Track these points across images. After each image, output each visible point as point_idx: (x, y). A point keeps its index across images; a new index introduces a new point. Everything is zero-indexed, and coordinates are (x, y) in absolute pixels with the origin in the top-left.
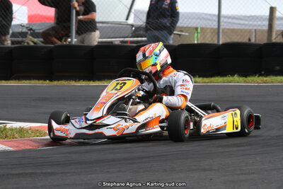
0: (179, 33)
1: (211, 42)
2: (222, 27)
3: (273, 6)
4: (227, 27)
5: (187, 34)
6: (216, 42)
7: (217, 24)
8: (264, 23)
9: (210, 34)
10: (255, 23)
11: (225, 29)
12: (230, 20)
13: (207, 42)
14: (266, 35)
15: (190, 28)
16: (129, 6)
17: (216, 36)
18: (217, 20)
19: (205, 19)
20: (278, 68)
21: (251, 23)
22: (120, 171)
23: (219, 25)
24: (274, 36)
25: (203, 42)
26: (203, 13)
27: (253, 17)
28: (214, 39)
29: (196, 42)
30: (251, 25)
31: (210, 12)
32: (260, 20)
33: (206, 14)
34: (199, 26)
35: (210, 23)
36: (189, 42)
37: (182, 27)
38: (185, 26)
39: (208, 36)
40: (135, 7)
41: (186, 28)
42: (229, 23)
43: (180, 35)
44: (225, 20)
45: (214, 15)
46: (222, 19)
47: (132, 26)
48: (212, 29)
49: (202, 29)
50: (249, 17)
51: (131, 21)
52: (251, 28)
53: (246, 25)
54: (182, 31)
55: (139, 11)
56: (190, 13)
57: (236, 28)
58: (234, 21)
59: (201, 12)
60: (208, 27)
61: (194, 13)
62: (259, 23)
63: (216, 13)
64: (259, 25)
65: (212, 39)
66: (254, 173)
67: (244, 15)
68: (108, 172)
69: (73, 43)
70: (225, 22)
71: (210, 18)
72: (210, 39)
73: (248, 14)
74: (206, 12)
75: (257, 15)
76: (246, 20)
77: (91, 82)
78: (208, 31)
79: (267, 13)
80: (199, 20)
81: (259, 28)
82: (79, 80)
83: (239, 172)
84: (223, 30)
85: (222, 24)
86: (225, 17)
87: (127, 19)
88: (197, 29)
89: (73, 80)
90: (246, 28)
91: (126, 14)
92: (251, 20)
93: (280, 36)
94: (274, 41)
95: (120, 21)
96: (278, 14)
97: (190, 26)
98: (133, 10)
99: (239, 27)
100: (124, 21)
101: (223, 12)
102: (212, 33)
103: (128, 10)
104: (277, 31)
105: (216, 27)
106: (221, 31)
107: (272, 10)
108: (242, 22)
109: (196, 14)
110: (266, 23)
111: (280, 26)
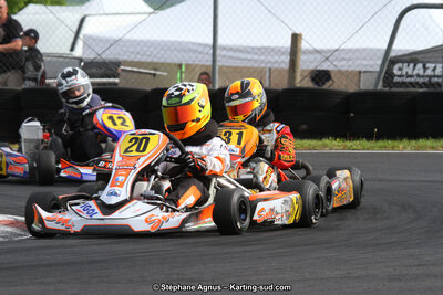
0: (152, 72)
2: (218, 64)
3: (298, 32)
4: (227, 64)
5: (165, 74)
7: (211, 59)
8: (283, 58)
10: (270, 58)
11: (223, 66)
12: (231, 53)
14: (286, 76)
15: (169, 64)
16: (75, 29)
18: (211, 51)
19: (190, 50)
20: (304, 127)
21: (263, 57)
22: (60, 282)
23: (214, 61)
24: (298, 78)
26: (187, 43)
27: (265, 48)
30: (262, 62)
31: (200, 41)
32: (276, 54)
33: (194, 44)
34: (183, 62)
35: (200, 56)
37: (156, 63)
38: (162, 60)
40: (84, 31)
41: (162, 64)
42: (231, 57)
43: (154, 75)
44: (224, 52)
45: (207, 45)
46: (218, 52)
47: (81, 60)
48: (203, 66)
49: (188, 66)
50: (259, 49)
51: (78, 52)
52: (263, 65)
53: (256, 61)
54: (156, 70)
55: (91, 37)
56: (169, 41)
57: (242, 65)
58: (238, 54)
59: (186, 40)
60: (197, 62)
61: (176, 42)
62: (276, 58)
63: (210, 42)
64: (276, 62)
67: (252, 45)
70: (224, 56)
71: (200, 49)
73: (259, 45)
74: (193, 40)
75: (273, 45)
76: (256, 54)
78: (197, 69)
79: (288, 43)
81: (276, 66)
84: (221, 67)
85: (218, 59)
86: (224, 48)
87: (72, 49)
88: (180, 66)
90: (256, 65)
91: (71, 40)
92: (263, 54)
94: (298, 85)
95: (61, 52)
96: (304, 45)
97: (169, 61)
98: (81, 36)
99: (249, 65)
100: (68, 51)
101: (221, 41)
103: (73, 36)
104: (303, 71)
105: (210, 63)
106: (217, 68)
107: (296, 38)
108: (249, 57)
109: (180, 43)
110: (287, 59)
111: (307, 64)
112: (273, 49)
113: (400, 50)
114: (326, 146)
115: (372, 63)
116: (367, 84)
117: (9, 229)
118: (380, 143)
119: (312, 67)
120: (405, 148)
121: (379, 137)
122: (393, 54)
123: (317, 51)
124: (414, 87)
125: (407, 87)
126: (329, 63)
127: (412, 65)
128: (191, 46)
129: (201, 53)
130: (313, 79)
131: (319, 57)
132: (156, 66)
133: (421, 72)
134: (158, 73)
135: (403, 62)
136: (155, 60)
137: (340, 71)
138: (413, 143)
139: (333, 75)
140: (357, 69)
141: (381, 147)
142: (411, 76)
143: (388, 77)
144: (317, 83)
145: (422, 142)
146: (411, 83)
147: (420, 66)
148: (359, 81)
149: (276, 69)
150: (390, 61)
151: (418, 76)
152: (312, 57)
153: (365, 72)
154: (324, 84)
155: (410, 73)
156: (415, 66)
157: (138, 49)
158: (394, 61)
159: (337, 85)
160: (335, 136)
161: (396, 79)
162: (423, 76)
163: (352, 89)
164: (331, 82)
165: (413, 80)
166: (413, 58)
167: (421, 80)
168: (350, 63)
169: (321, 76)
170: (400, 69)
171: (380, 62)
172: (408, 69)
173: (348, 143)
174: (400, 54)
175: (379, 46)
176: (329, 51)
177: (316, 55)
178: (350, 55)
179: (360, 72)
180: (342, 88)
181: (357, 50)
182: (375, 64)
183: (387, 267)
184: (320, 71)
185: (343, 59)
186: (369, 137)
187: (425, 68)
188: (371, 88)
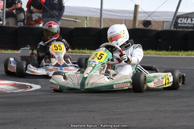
1: (96, 27)
2: (103, 17)
3: (137, 4)
4: (107, 17)
5: (80, 21)
6: (99, 27)
7: (100, 15)
8: (131, 15)
9: (95, 21)
10: (125, 15)
11: (105, 18)
12: (108, 13)
13: (93, 27)
14: (132, 23)
15: (82, 17)
17: (99, 23)
18: (100, 12)
19: (91, 11)
21: (122, 15)
22: (33, 111)
24: (137, 24)
25: (90, 26)
26: (90, 8)
27: (123, 11)
28: (98, 24)
29: (86, 27)
30: (122, 16)
31: (95, 7)
32: (128, 13)
34: (88, 16)
35: (95, 14)
36: (81, 27)
37: (76, 17)
38: (79, 15)
39: (94, 23)
41: (79, 17)
42: (108, 14)
43: (75, 21)
44: (105, 12)
45: (98, 9)
46: (103, 12)
48: (97, 18)
49: (90, 18)
50: (121, 11)
52: (122, 18)
53: (119, 16)
54: (76, 19)
56: (82, 7)
57: (112, 18)
58: (111, 13)
59: (89, 7)
60: (94, 16)
61: (85, 7)
62: (128, 15)
63: (100, 7)
65: (96, 24)
66: (122, 114)
67: (118, 9)
68: (25, 111)
69: (4, 25)
70: (105, 14)
71: (95, 11)
72: (95, 24)
73: (120, 9)
74: (92, 7)
75: (126, 9)
76: (119, 13)
77: (16, 51)
78: (94, 19)
79: (133, 9)
80: (85, 12)
81: (128, 18)
82: (8, 49)
83: (112, 113)
84: (104, 19)
85: (103, 15)
86: (106, 11)
88: (87, 17)
89: (3, 49)
90: (119, 18)
92: (122, 13)
93: (142, 24)
94: (137, 27)
96: (140, 10)
97: (82, 15)
99: (114, 17)
101: (104, 7)
102: (96, 21)
104: (139, 21)
105: (100, 17)
106: (102, 19)
107: (136, 7)
108: (116, 14)
109: (86, 8)
111: (141, 17)
112: (126, 11)
113: (181, 13)
114: (148, 53)
115: (169, 18)
116: (166, 27)
117: (12, 87)
118: (172, 52)
119: (143, 19)
120: (182, 55)
121: (171, 50)
122: (178, 14)
123: (145, 12)
124: (187, 28)
125: (184, 28)
126: (150, 18)
127: (186, 19)
128: (91, 9)
129: (95, 12)
130: (144, 25)
131: (146, 15)
132: (76, 18)
133: (190, 22)
134: (77, 20)
135: (182, 18)
136: (76, 15)
137: (155, 21)
138: (186, 53)
139: (152, 23)
140: (163, 20)
141: (172, 54)
142: (186, 24)
143: (176, 24)
144: (145, 26)
145: (190, 52)
146: (186, 27)
147: (189, 19)
148: (163, 25)
149: (128, 20)
150: (177, 17)
151: (189, 24)
152: (143, 15)
153: (166, 21)
154: (148, 26)
155: (185, 22)
156: (187, 19)
157: (69, 10)
158: (178, 17)
159: (153, 27)
160: (153, 49)
161: (179, 25)
162: (191, 24)
163: (160, 29)
164: (151, 26)
165: (186, 25)
166: (187, 16)
167: (190, 26)
168: (160, 18)
169: (147, 23)
170: (181, 21)
171: (172, 17)
172: (184, 21)
173: (158, 52)
174: (181, 14)
175: (172, 11)
176: (150, 12)
177: (145, 14)
178: (159, 14)
179: (164, 22)
180: (156, 29)
181: (163, 12)
182: (170, 18)
183: (173, 107)
184: (147, 21)
185: (156, 16)
186: (167, 50)
187: (192, 20)
188: (168, 29)
